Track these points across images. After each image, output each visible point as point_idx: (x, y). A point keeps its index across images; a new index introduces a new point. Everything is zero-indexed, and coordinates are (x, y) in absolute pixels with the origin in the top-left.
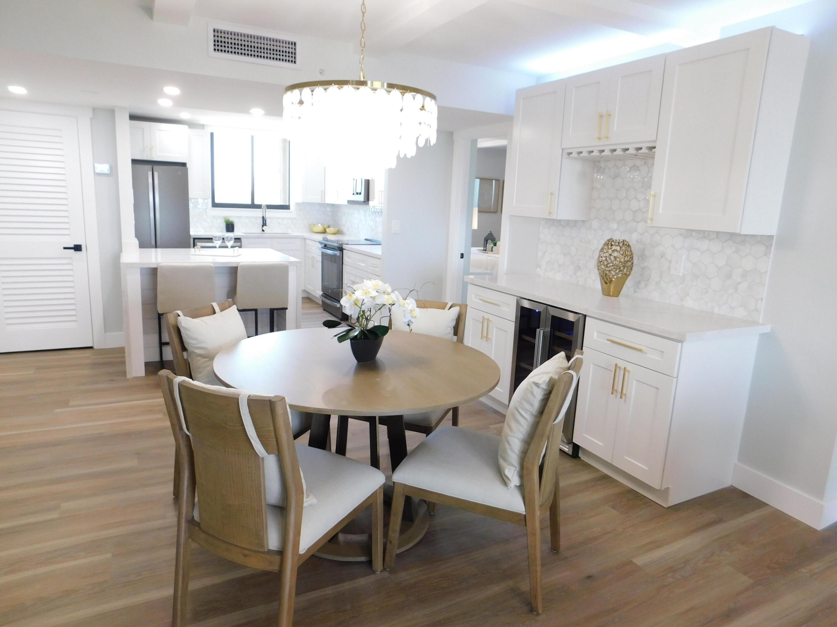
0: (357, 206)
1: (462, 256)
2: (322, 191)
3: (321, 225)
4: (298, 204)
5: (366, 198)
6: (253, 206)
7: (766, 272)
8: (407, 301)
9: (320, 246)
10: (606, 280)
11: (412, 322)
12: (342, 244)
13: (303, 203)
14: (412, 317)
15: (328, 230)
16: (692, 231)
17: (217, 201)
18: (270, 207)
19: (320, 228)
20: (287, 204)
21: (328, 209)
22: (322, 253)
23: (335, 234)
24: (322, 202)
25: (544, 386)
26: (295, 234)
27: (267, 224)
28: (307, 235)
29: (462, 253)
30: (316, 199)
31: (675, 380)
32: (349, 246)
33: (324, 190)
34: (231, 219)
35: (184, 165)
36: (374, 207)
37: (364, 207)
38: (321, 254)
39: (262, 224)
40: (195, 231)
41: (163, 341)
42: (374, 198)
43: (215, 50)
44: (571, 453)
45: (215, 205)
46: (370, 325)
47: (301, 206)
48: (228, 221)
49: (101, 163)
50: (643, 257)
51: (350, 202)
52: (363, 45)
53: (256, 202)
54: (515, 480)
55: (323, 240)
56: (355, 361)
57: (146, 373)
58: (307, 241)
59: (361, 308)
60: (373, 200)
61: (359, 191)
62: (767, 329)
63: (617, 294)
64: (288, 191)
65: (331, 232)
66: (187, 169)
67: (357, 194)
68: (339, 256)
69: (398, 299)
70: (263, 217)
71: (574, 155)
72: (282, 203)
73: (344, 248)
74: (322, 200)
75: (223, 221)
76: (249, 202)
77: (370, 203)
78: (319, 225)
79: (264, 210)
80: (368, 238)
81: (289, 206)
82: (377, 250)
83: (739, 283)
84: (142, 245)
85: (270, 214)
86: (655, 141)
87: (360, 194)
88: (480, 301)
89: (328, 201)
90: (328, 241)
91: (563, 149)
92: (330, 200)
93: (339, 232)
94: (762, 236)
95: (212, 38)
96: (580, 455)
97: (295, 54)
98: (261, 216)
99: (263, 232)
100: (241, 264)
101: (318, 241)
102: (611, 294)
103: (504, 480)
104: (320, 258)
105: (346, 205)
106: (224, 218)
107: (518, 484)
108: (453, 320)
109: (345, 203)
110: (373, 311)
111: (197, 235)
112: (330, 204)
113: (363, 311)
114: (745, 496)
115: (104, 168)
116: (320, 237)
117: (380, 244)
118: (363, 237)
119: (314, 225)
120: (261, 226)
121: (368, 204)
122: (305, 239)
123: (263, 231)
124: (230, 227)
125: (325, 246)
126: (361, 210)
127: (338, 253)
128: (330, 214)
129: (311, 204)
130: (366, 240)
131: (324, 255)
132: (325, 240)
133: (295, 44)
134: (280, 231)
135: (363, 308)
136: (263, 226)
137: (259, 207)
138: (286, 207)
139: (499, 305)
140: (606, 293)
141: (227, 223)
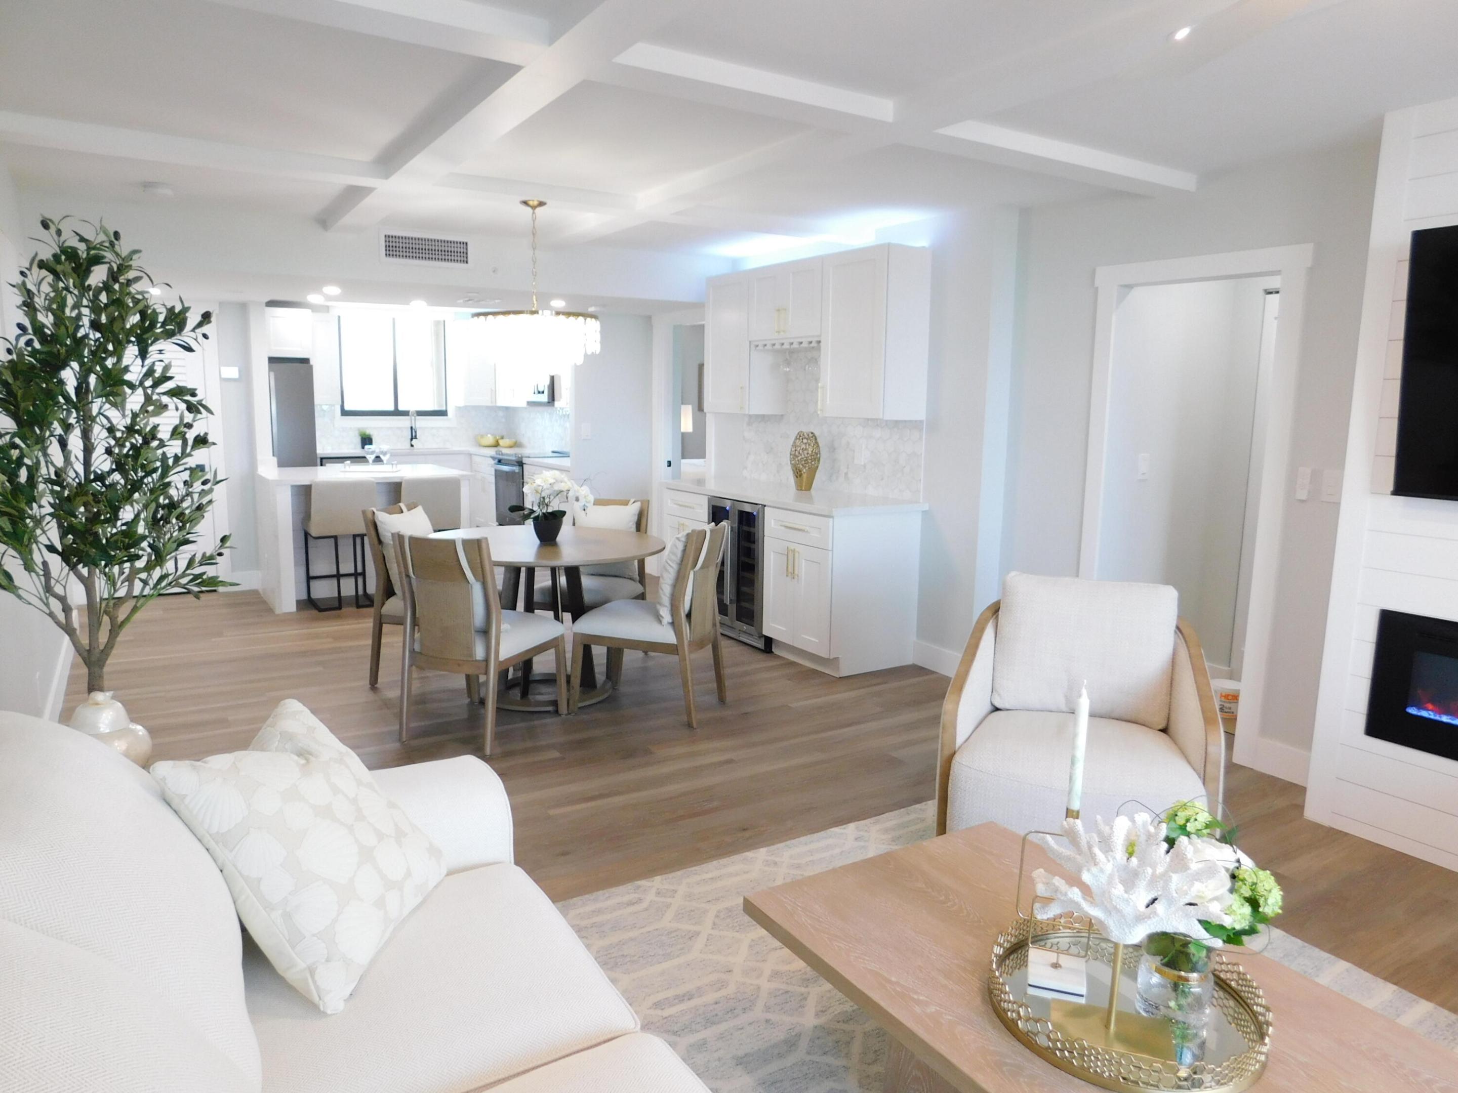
0: (540, 409)
1: (669, 464)
2: (492, 389)
3: (492, 435)
4: (458, 409)
5: (551, 397)
6: (397, 413)
7: (921, 454)
8: (582, 488)
9: (492, 462)
10: (798, 474)
11: (587, 507)
12: (522, 457)
13: (466, 407)
14: (587, 502)
15: (501, 442)
16: (868, 419)
17: (347, 408)
18: (421, 413)
19: (490, 439)
20: (444, 409)
21: (501, 414)
22: (496, 471)
23: (511, 447)
24: (492, 405)
25: (683, 539)
26: (456, 448)
27: (417, 437)
28: (473, 450)
29: (669, 460)
30: (485, 401)
31: (830, 553)
32: (530, 459)
34: (368, 432)
35: (305, 361)
36: (562, 409)
37: (549, 409)
38: (493, 473)
39: (410, 437)
40: (323, 449)
41: (312, 574)
42: (561, 397)
43: (386, 255)
44: (763, 648)
45: (345, 413)
46: (550, 510)
47: (464, 411)
48: (365, 434)
49: (228, 365)
50: (833, 449)
51: (531, 404)
52: (535, 274)
53: (401, 408)
54: (667, 617)
55: (497, 454)
56: (537, 542)
57: (297, 609)
58: (474, 457)
59: (541, 494)
60: (559, 400)
61: (541, 389)
62: (926, 507)
63: (809, 487)
64: (444, 392)
65: (506, 445)
66: (311, 367)
67: (539, 392)
68: (518, 473)
69: (573, 485)
70: (412, 428)
71: (760, 347)
72: (436, 408)
73: (524, 462)
74: (491, 402)
75: (357, 433)
76: (391, 408)
77: (556, 403)
78: (489, 435)
79: (413, 418)
80: (556, 450)
81: (446, 411)
82: (565, 462)
83: (905, 467)
84: (281, 464)
85: (422, 423)
86: (820, 336)
87: (543, 392)
88: (675, 506)
89: (501, 403)
90: (502, 454)
91: (750, 342)
92: (503, 401)
93: (517, 445)
94: (916, 421)
95: (383, 244)
96: (773, 650)
97: (467, 254)
98: (410, 426)
99: (412, 448)
100: (405, 478)
101: (488, 455)
102: (803, 489)
103: (659, 619)
104: (492, 479)
105: (525, 408)
106: (359, 429)
107: (670, 621)
108: (635, 515)
109: (524, 405)
110: (552, 497)
111: (324, 454)
112: (503, 407)
113: (544, 498)
114: (922, 668)
115: (232, 372)
116: (492, 452)
117: (569, 456)
118: (548, 450)
119: (482, 436)
120: (409, 440)
121: (554, 405)
122: (470, 455)
123: (412, 446)
124: (366, 440)
125: (500, 461)
126: (546, 413)
127: (516, 469)
128: (503, 420)
129: (477, 408)
130: (554, 452)
131: (498, 474)
132: (499, 454)
133: (466, 243)
134: (435, 446)
135: (543, 495)
136: (412, 439)
137: (405, 413)
138: (443, 413)
139: (693, 508)
140: (799, 487)
141: (364, 437)
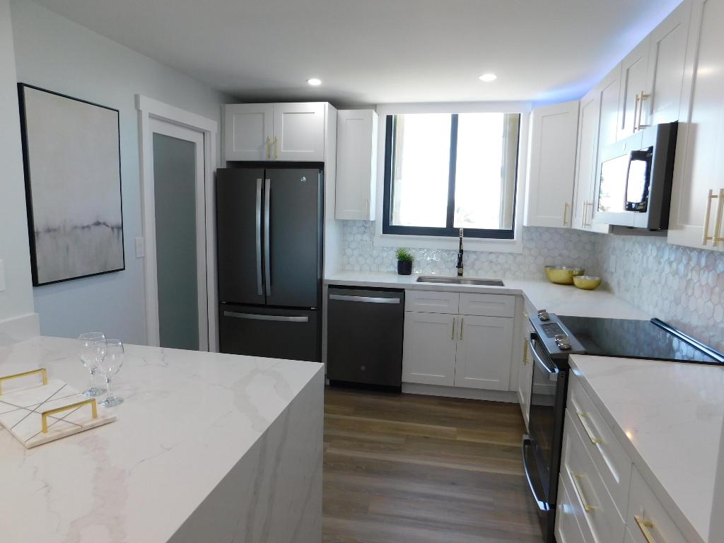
0: (639, 240)
2: (566, 205)
4: (527, 229)
5: (658, 219)
6: (450, 231)
15: (576, 281)
17: (393, 223)
19: (562, 274)
20: (510, 229)
24: (565, 227)
30: (556, 221)
33: (570, 203)
34: (411, 253)
35: (320, 166)
39: (457, 263)
45: (389, 230)
47: (531, 232)
48: (404, 256)
51: (620, 229)
53: (457, 224)
60: (681, 228)
65: (583, 286)
70: (460, 251)
72: (499, 228)
74: (565, 223)
75: (396, 255)
76: (444, 225)
77: (671, 231)
79: (465, 238)
81: (512, 232)
85: (470, 244)
89: (578, 225)
98: (458, 248)
99: (459, 277)
120: (456, 267)
121: (666, 235)
123: (460, 274)
124: (404, 266)
126: (650, 246)
137: (457, 232)
138: (507, 234)
141: (403, 259)
